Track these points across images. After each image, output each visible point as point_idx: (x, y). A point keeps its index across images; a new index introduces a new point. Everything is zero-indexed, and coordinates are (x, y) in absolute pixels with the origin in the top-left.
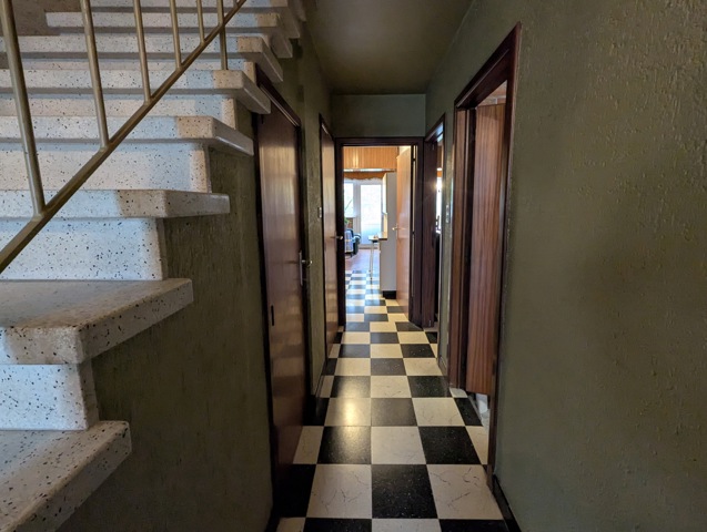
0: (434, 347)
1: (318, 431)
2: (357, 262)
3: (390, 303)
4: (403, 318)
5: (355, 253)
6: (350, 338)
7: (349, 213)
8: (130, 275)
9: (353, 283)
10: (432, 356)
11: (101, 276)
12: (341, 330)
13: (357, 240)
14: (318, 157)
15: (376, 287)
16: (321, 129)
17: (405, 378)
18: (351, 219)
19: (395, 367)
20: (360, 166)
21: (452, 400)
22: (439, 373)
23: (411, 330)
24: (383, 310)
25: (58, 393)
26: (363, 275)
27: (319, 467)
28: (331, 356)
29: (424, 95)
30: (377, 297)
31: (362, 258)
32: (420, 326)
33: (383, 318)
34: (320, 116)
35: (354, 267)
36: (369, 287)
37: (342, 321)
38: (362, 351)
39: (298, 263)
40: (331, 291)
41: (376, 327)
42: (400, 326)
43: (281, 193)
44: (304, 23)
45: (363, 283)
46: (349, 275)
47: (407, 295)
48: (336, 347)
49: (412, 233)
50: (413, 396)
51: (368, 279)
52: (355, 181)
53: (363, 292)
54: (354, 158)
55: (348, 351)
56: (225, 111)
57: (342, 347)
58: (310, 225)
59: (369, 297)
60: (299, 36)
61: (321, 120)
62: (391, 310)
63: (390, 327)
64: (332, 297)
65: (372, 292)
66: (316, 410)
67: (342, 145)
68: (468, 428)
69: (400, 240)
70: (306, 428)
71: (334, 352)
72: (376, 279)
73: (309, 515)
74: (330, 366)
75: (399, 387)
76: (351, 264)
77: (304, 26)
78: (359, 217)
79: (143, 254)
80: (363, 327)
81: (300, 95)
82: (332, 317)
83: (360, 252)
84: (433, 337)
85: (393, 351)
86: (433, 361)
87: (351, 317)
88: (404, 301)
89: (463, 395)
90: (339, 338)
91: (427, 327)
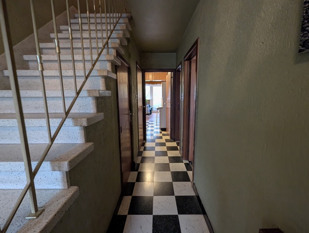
0: (179, 147)
1: (136, 173)
2: (151, 117)
3: (163, 132)
4: (168, 138)
5: (151, 114)
6: (148, 145)
7: (148, 98)
8: (88, 111)
9: (150, 125)
10: (178, 150)
11: (80, 112)
12: (144, 142)
13: (151, 109)
14: (136, 77)
15: (158, 127)
16: (137, 67)
17: (167, 157)
18: (149, 100)
19: (164, 154)
20: (153, 79)
21: (183, 164)
22: (180, 155)
23: (171, 142)
24: (161, 135)
25: (79, 135)
26: (154, 122)
27: (136, 183)
28: (141, 150)
29: (175, 53)
30: (159, 130)
31: (153, 116)
32: (174, 141)
33: (161, 138)
34: (137, 62)
35: (150, 119)
36: (156, 127)
37: (145, 139)
38: (153, 149)
39: (129, 114)
40: (141, 128)
41: (158, 141)
42: (167, 141)
43: (123, 90)
44: (131, 32)
45: (154, 125)
46: (148, 123)
47: (170, 130)
48: (143, 148)
49: (171, 105)
50: (170, 162)
51: (156, 124)
52: (151, 85)
53: (153, 128)
54: (150, 76)
55: (147, 149)
56: (108, 66)
57: (145, 147)
58: (133, 101)
59: (155, 130)
60: (129, 37)
61: (137, 63)
62: (164, 135)
63: (163, 141)
64: (141, 131)
65: (157, 128)
66: (135, 167)
67: (145, 72)
68: (188, 172)
69: (167, 108)
70: (132, 172)
71: (142, 149)
72: (159, 124)
73: (133, 195)
74: (140, 154)
75: (165, 160)
76: (149, 118)
77: (131, 33)
78: (152, 100)
79: (92, 106)
80: (153, 141)
81: (130, 56)
82: (141, 137)
83: (153, 114)
84: (178, 144)
85: (164, 149)
86: (178, 152)
87: (148, 137)
88: (169, 132)
89: (187, 162)
90: (144, 144)
91: (177, 140)
